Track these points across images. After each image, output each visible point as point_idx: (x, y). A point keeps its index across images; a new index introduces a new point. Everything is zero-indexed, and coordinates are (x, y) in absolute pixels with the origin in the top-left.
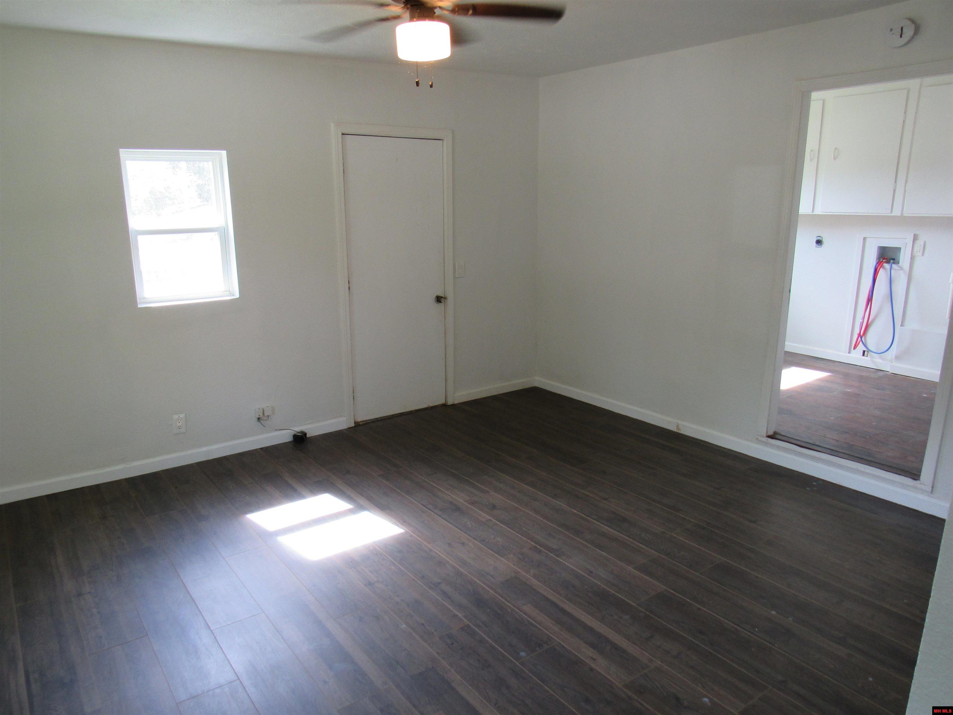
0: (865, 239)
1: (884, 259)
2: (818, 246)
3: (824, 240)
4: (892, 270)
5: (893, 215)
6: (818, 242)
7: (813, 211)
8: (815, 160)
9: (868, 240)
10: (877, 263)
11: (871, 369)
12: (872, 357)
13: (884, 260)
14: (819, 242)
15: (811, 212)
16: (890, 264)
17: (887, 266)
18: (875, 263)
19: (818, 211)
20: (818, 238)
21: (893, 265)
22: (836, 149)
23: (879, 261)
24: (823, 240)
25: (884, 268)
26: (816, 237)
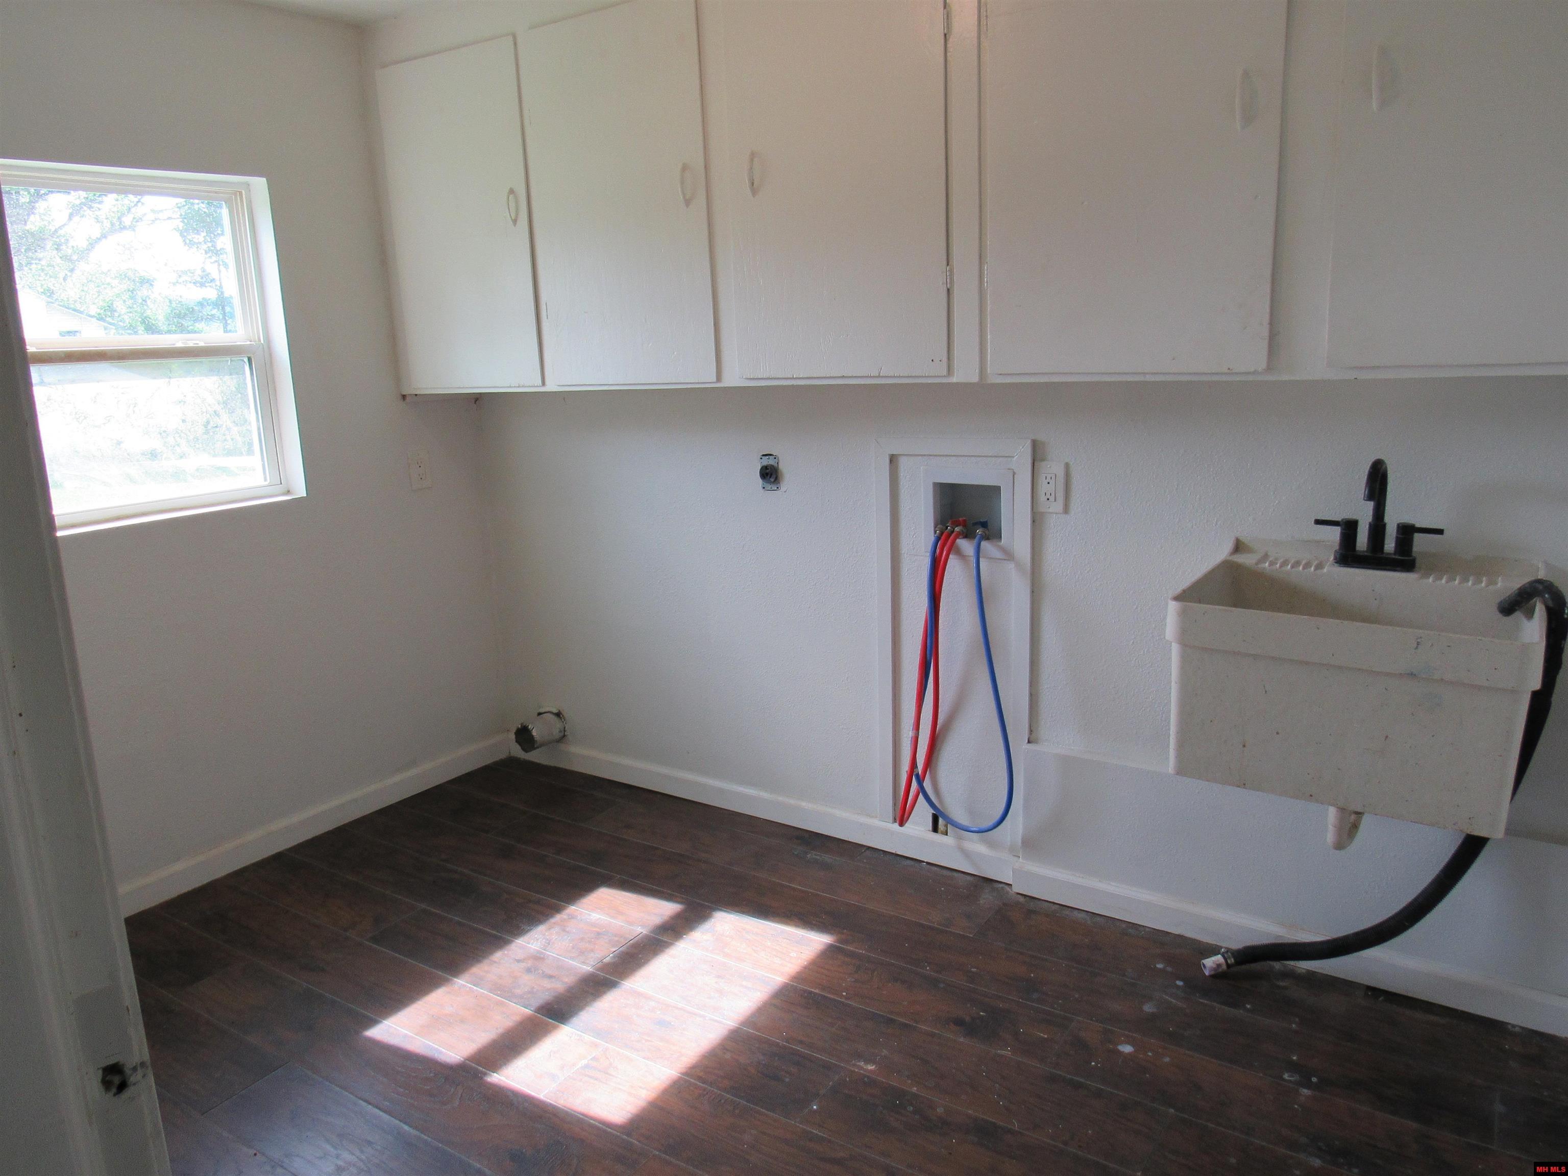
0: (893, 459)
1: (957, 523)
2: (769, 486)
3: (785, 468)
4: (981, 559)
5: (954, 380)
6: (767, 474)
7: (719, 378)
8: (701, 200)
9: (904, 464)
10: (938, 539)
11: (960, 875)
12: (960, 838)
13: (957, 529)
14: (770, 474)
15: (715, 380)
16: (976, 541)
17: (966, 546)
18: (932, 538)
19: (733, 378)
20: (766, 462)
21: (985, 544)
22: (753, 155)
23: (942, 533)
24: (781, 466)
25: (959, 553)
26: (760, 457)
